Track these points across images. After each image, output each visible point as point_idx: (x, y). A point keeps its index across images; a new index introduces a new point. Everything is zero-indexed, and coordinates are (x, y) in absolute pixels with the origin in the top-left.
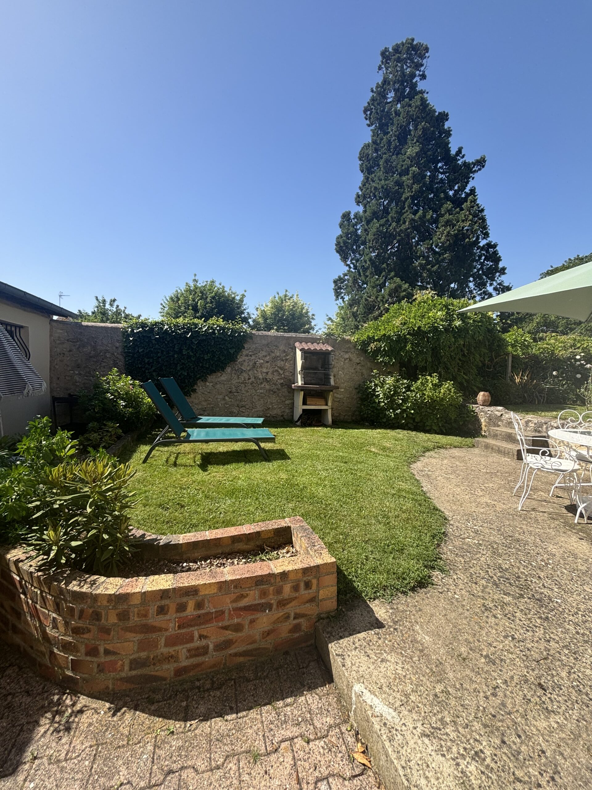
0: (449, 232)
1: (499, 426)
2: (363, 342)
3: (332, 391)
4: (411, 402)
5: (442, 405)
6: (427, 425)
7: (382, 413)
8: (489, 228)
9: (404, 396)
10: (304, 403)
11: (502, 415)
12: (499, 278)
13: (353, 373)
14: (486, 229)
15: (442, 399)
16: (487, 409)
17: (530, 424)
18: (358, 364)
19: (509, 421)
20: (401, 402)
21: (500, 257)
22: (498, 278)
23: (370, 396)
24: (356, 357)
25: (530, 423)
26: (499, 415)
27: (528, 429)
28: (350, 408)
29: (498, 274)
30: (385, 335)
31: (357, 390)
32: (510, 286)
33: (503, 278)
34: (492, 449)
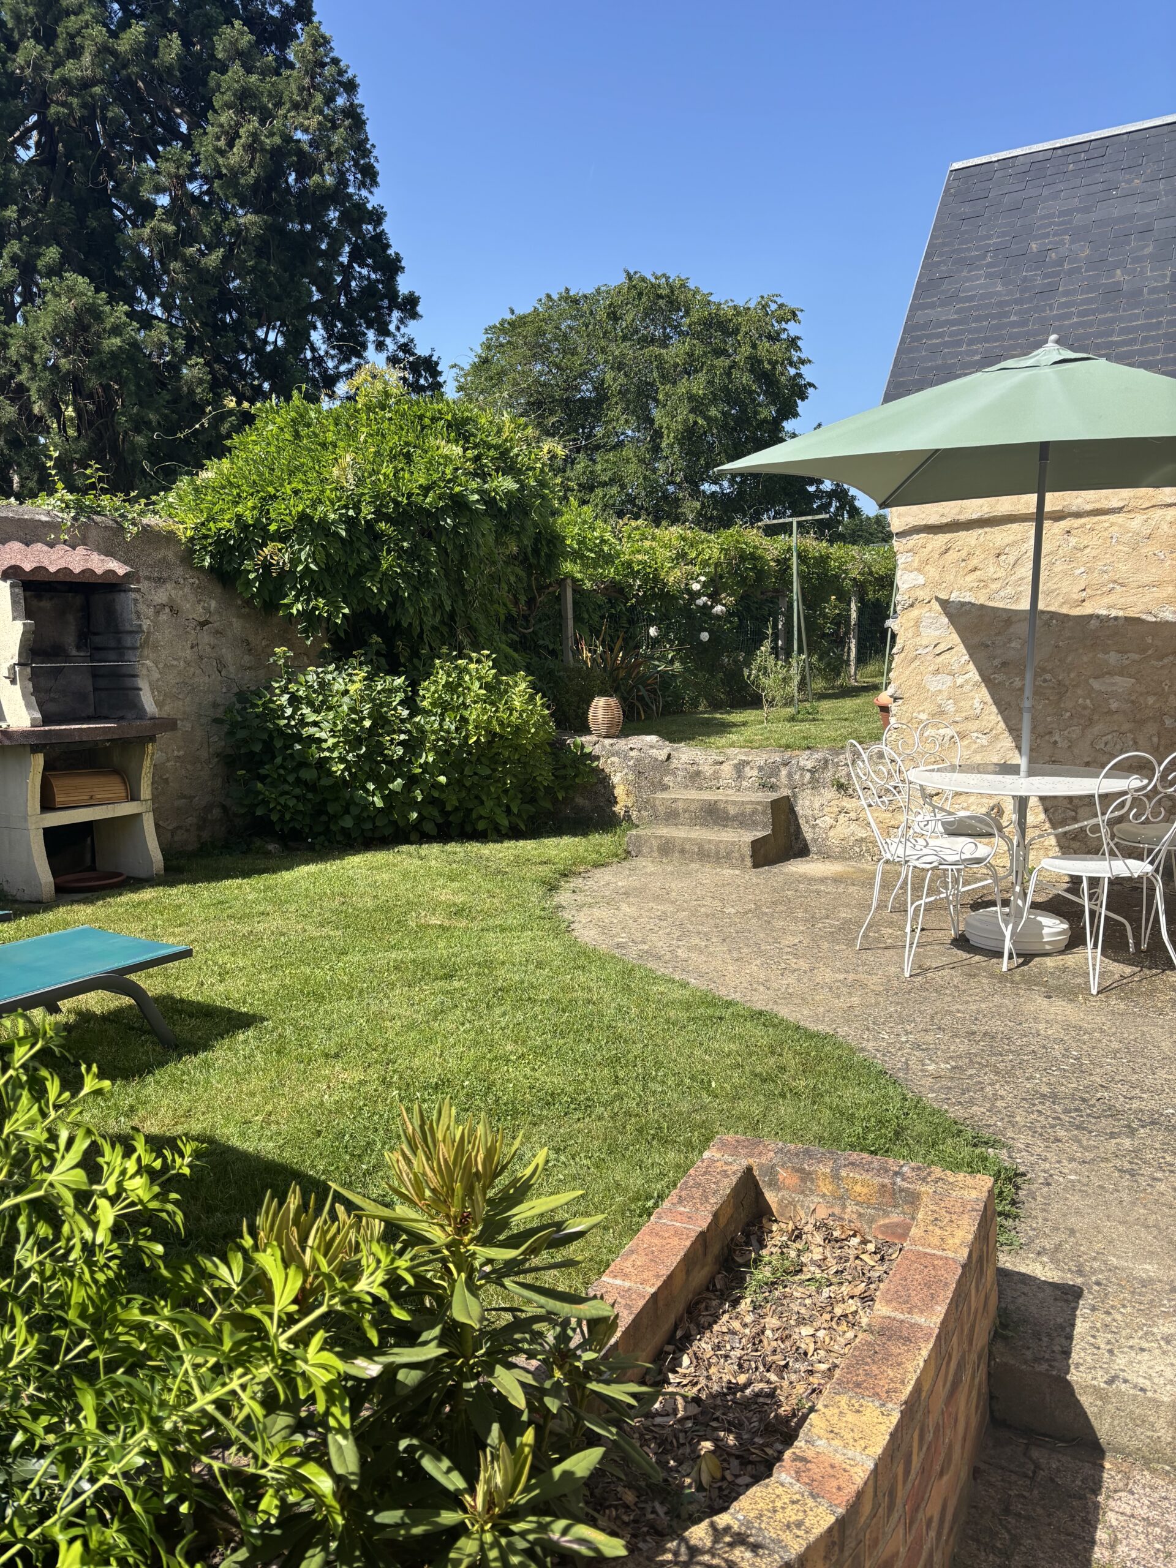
0: (255, 135)
1: (666, 788)
2: (221, 542)
3: (152, 739)
4: (434, 748)
5: (517, 748)
6: (481, 817)
7: (337, 799)
8: (375, 153)
9: (408, 732)
10: (47, 804)
11: (669, 757)
12: (403, 330)
13: (188, 663)
14: (366, 153)
15: (518, 730)
16: (623, 744)
17: (749, 772)
18: (203, 624)
19: (692, 769)
20: (400, 751)
21: (398, 258)
22: (398, 328)
23: (278, 744)
24: (192, 598)
25: (747, 769)
26: (663, 757)
27: (744, 783)
28: (191, 798)
29: (396, 314)
30: (303, 518)
31: (226, 728)
32: (434, 358)
33: (412, 329)
34: (683, 851)
